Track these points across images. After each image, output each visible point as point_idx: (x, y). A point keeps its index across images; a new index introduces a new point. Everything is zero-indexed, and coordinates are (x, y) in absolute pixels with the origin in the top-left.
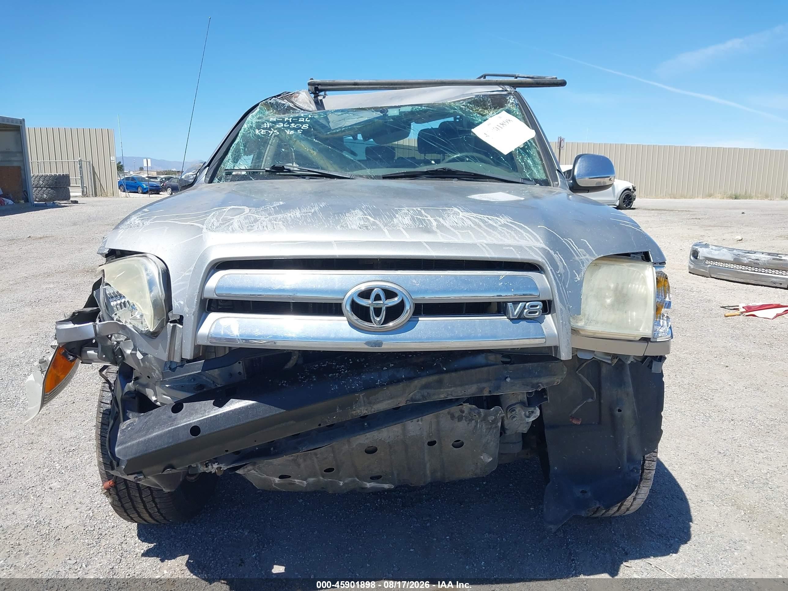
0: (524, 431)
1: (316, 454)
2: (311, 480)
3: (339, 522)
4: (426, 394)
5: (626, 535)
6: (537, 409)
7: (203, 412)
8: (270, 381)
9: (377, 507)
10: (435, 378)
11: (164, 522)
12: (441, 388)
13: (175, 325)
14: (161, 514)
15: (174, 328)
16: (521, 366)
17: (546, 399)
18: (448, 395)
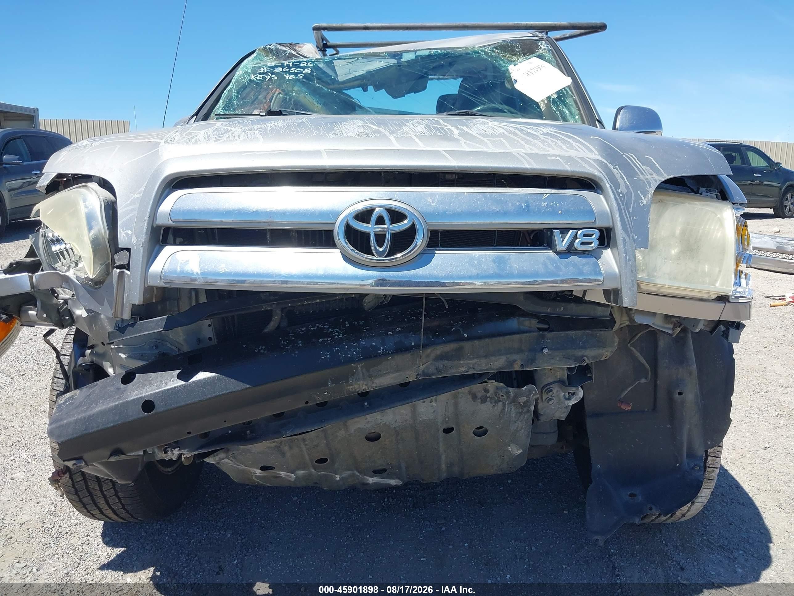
0: (561, 417)
1: (304, 440)
2: (301, 472)
3: (339, 525)
4: (441, 366)
5: (680, 545)
6: (580, 389)
7: (158, 383)
8: (244, 346)
9: (384, 507)
10: (453, 346)
11: (132, 520)
12: (460, 360)
13: (123, 272)
14: (127, 511)
15: (121, 275)
16: (562, 334)
17: (591, 378)
18: (468, 369)
